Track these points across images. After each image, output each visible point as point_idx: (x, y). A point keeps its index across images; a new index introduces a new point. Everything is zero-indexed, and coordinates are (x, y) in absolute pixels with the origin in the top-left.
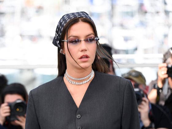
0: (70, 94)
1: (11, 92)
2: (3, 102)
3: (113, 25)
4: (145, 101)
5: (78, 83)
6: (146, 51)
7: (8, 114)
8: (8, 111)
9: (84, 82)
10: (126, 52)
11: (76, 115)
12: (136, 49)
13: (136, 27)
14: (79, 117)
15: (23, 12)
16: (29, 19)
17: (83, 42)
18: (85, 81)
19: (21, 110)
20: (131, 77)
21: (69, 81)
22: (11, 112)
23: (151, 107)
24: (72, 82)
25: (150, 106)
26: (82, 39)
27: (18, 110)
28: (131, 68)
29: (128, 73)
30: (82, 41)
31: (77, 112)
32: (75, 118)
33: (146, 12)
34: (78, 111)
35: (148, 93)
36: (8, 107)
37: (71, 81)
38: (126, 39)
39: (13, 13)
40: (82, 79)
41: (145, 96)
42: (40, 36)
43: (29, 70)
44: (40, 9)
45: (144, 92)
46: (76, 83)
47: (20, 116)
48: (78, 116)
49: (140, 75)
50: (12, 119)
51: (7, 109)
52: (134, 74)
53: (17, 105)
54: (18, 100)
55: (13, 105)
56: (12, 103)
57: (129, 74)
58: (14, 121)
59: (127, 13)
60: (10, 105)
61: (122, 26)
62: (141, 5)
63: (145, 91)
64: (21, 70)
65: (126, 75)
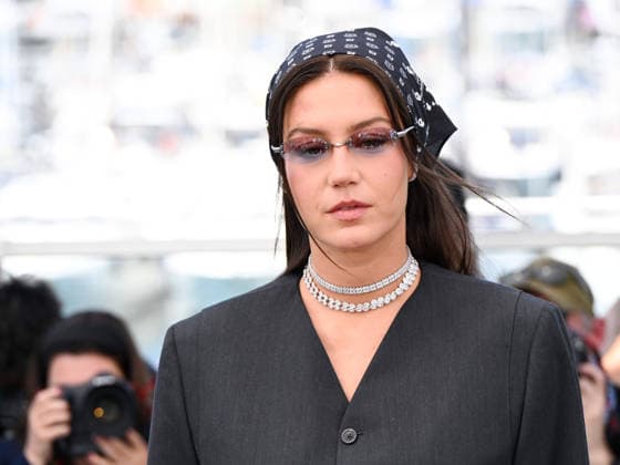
0: (323, 348)
1: (75, 347)
2: (43, 383)
3: (469, 86)
4: (591, 378)
5: (352, 307)
6: (595, 183)
7: (63, 430)
8: (64, 416)
9: (374, 302)
10: (521, 188)
11: (339, 428)
12: (557, 177)
13: (558, 90)
14: (350, 437)
15: (121, 38)
16: (143, 65)
17: (340, 153)
18: (381, 300)
19: (112, 416)
20: (535, 285)
21: (319, 297)
22: (72, 423)
23: (613, 402)
24: (328, 301)
25: (612, 395)
26: (338, 140)
27: (99, 412)
28: (540, 251)
29: (524, 271)
30: (335, 149)
31: (344, 420)
32: (337, 440)
33: (594, 34)
34: (347, 412)
35: (602, 349)
36: (61, 405)
37: (326, 298)
38: (519, 140)
39: (83, 42)
40: (366, 289)
41: (591, 357)
42: (188, 130)
43: (144, 259)
44: (185, 25)
45: (587, 343)
46: (345, 305)
47: (107, 436)
48: (349, 433)
49: (569, 278)
50: (77, 449)
51: (58, 411)
52: (547, 272)
53: (97, 395)
54: (102, 374)
55: (80, 396)
56: (78, 388)
57: (531, 272)
58: (83, 456)
59: (523, 39)
60: (68, 395)
61: (502, 86)
62: (577, 8)
63: (593, 339)
64: (117, 262)
65: (519, 279)
